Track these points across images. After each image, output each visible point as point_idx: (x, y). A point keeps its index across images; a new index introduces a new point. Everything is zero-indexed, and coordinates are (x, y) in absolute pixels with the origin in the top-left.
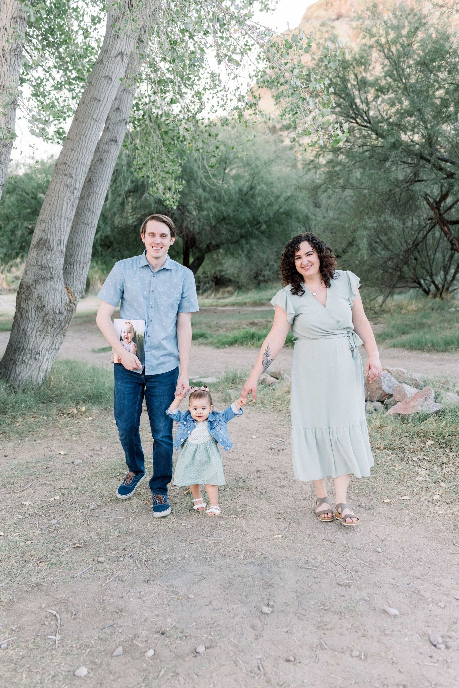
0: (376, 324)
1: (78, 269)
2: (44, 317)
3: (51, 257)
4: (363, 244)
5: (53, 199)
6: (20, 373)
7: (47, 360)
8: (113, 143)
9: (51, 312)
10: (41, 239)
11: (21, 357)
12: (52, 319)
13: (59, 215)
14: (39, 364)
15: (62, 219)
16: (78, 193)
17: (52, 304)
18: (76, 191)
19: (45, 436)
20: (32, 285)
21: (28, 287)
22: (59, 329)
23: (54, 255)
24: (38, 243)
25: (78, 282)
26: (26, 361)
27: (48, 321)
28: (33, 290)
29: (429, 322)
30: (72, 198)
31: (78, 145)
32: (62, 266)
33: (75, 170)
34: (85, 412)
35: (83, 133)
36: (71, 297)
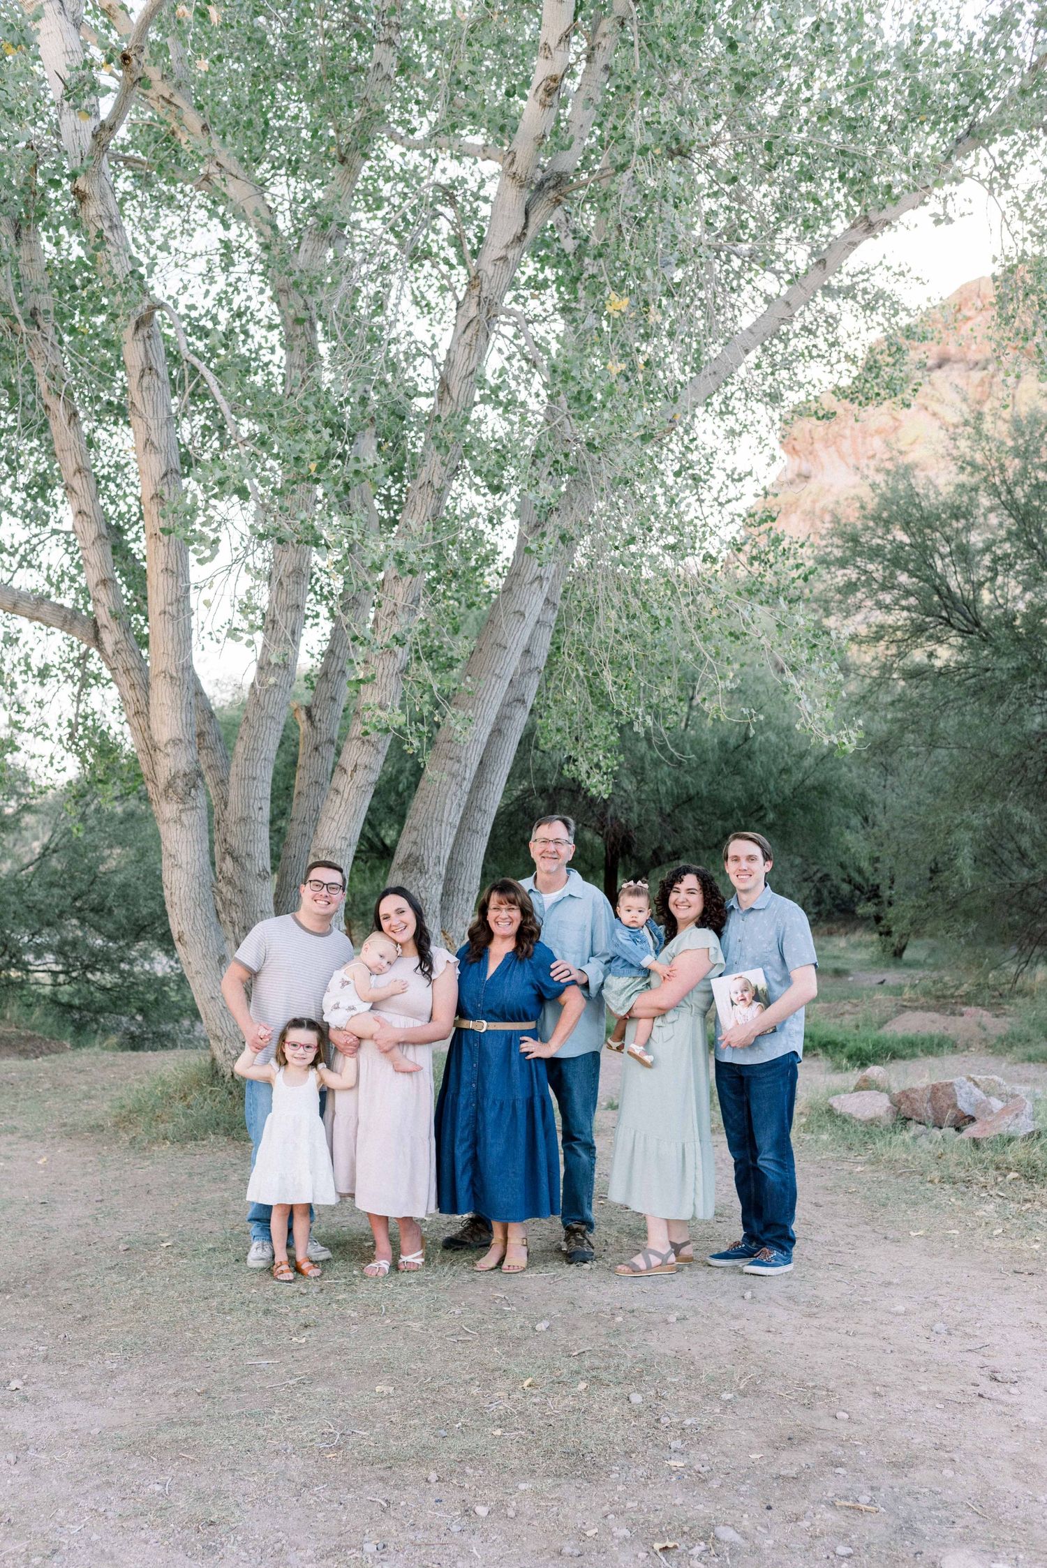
0: (997, 1016)
1: (460, 902)
3: (425, 883)
4: (964, 862)
8: (519, 705)
10: (410, 856)
13: (439, 818)
15: (444, 823)
16: (467, 786)
18: (465, 783)
24: (406, 862)
25: (460, 923)
30: (458, 792)
32: (439, 897)
33: (464, 751)
35: (479, 696)
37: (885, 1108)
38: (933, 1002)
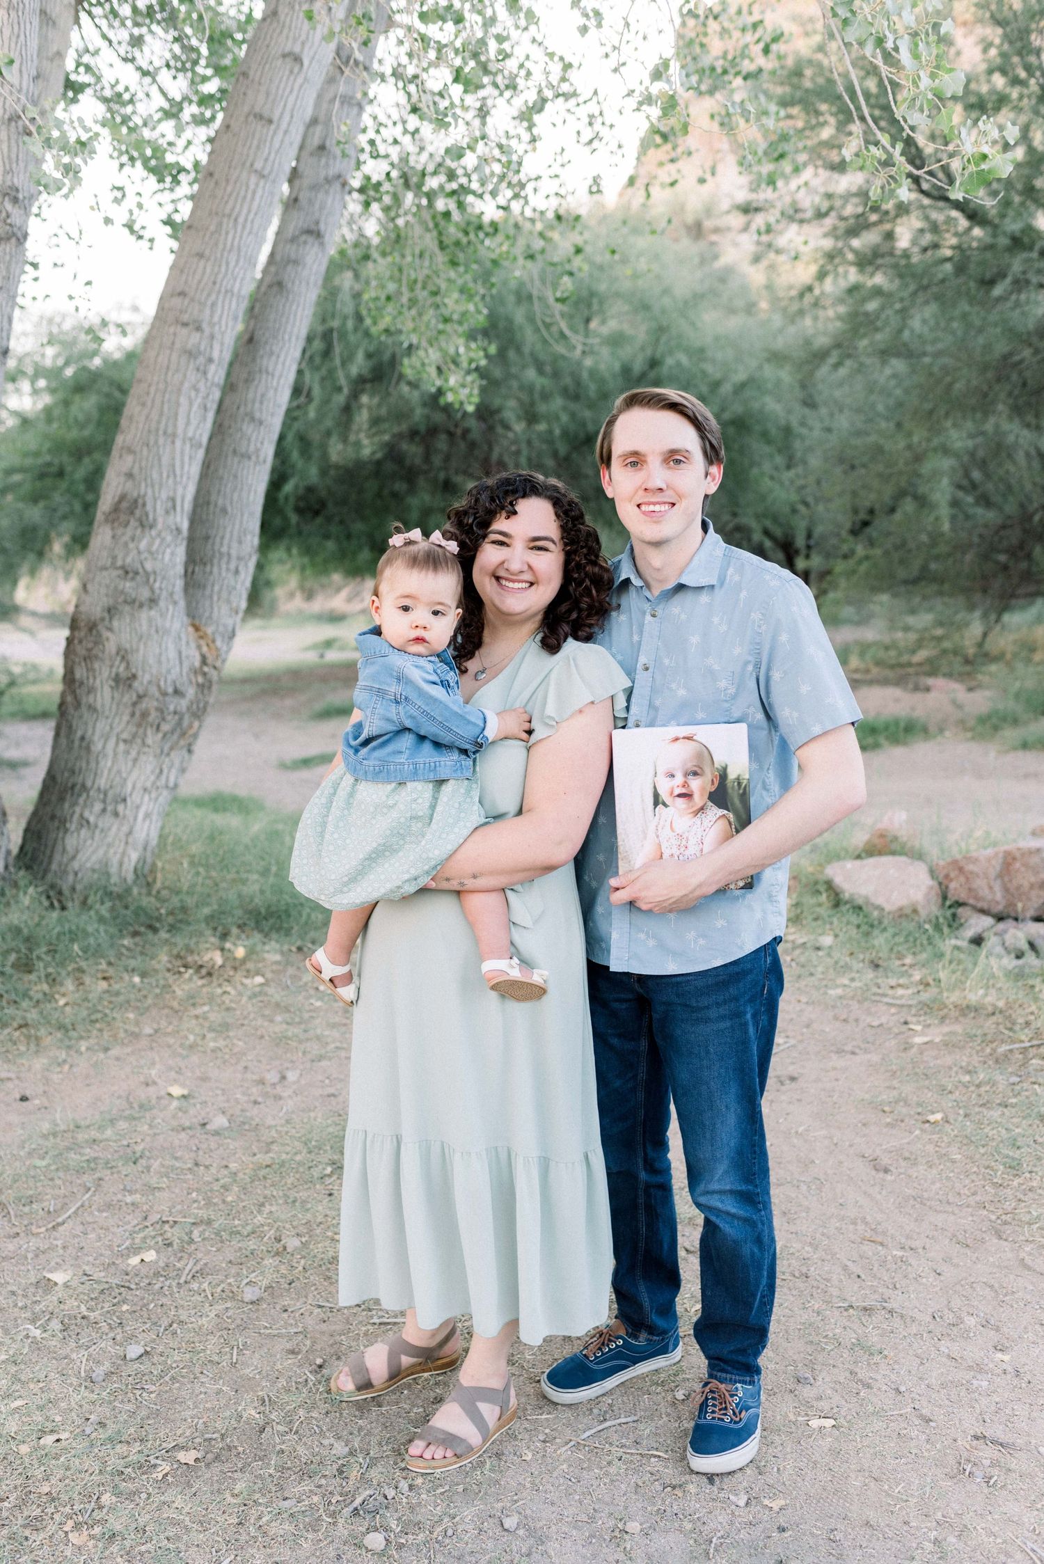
0: (970, 689)
1: (224, 574)
2: (134, 704)
3: (151, 544)
4: (942, 492)
5: (152, 390)
6: (77, 851)
7: (147, 815)
8: (310, 239)
9: (153, 690)
10: (123, 498)
11: (78, 809)
12: (157, 709)
13: (170, 431)
14: (125, 829)
15: (178, 443)
16: (217, 374)
17: (154, 671)
18: (212, 368)
19: (136, 1036)
20: (103, 619)
21: (92, 627)
22: (175, 737)
23: (157, 542)
24: (116, 509)
25: (225, 609)
26: (92, 819)
27: (145, 715)
28: (106, 634)
30: (201, 385)
31: (216, 244)
32: (180, 569)
33: (207, 311)
34: (244, 961)
35: (227, 211)
36: (205, 649)
37: (924, 889)
38: (890, 674)
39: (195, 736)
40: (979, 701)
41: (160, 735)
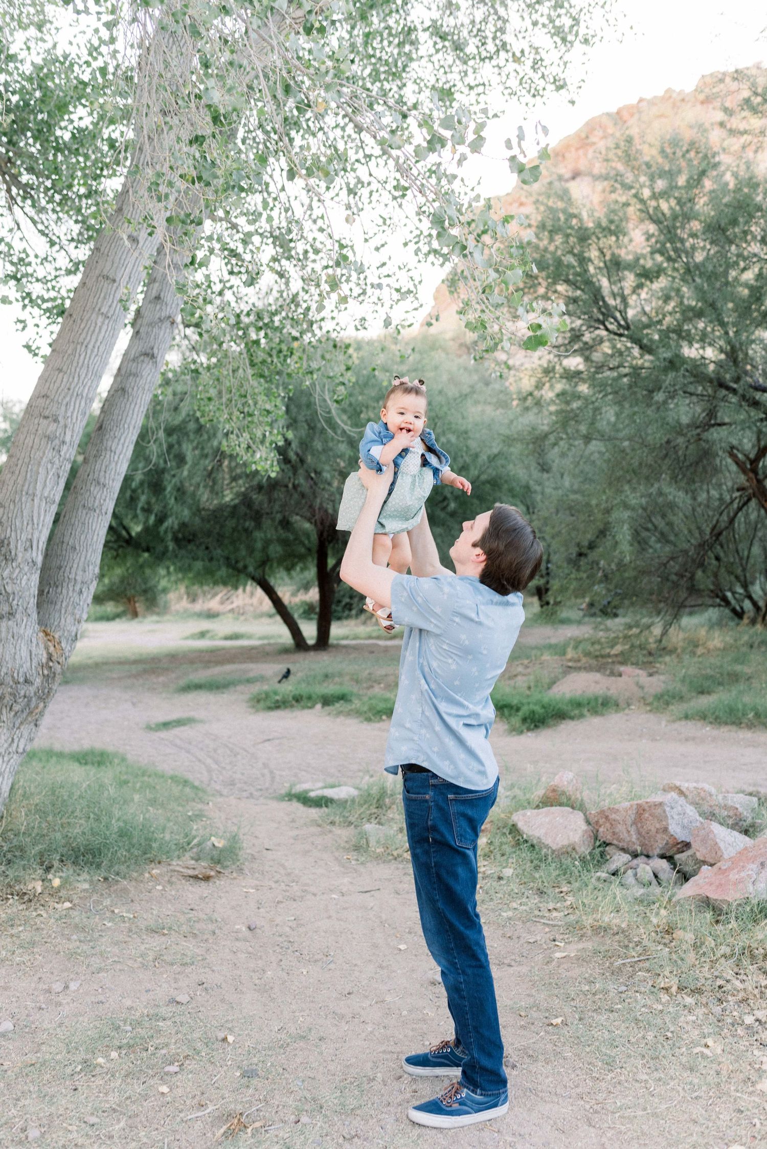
0: (651, 675)
1: (71, 593)
3: (12, 573)
4: (624, 534)
5: (20, 462)
8: (147, 359)
9: (9, 680)
12: (11, 694)
13: (30, 492)
15: (36, 501)
16: (70, 452)
17: (10, 666)
18: (65, 448)
22: (24, 715)
23: (17, 571)
25: (70, 619)
29: (746, 670)
30: (56, 460)
31: (72, 362)
32: (34, 591)
33: (63, 408)
34: (59, 889)
35: (81, 340)
36: (52, 649)
37: (580, 833)
38: (593, 662)
39: (42, 714)
40: (656, 684)
41: (13, 713)
